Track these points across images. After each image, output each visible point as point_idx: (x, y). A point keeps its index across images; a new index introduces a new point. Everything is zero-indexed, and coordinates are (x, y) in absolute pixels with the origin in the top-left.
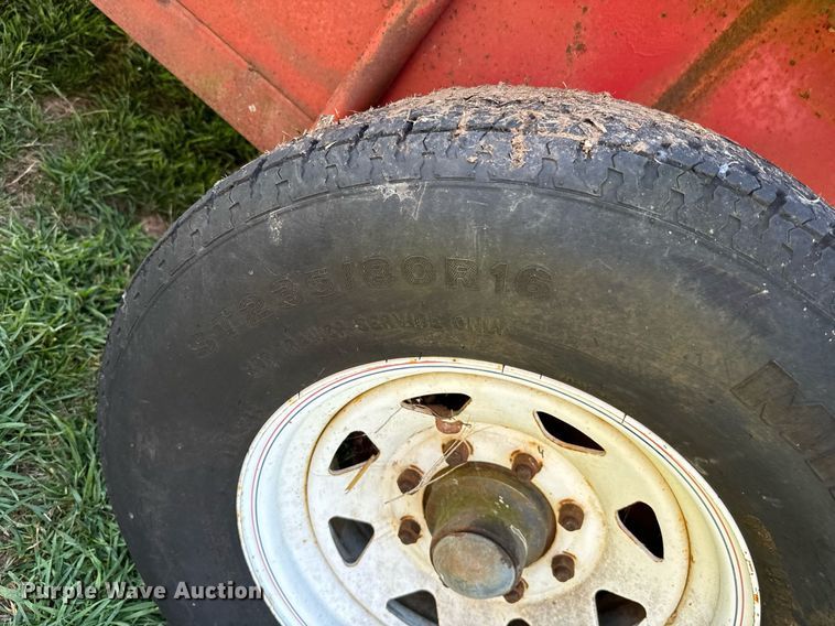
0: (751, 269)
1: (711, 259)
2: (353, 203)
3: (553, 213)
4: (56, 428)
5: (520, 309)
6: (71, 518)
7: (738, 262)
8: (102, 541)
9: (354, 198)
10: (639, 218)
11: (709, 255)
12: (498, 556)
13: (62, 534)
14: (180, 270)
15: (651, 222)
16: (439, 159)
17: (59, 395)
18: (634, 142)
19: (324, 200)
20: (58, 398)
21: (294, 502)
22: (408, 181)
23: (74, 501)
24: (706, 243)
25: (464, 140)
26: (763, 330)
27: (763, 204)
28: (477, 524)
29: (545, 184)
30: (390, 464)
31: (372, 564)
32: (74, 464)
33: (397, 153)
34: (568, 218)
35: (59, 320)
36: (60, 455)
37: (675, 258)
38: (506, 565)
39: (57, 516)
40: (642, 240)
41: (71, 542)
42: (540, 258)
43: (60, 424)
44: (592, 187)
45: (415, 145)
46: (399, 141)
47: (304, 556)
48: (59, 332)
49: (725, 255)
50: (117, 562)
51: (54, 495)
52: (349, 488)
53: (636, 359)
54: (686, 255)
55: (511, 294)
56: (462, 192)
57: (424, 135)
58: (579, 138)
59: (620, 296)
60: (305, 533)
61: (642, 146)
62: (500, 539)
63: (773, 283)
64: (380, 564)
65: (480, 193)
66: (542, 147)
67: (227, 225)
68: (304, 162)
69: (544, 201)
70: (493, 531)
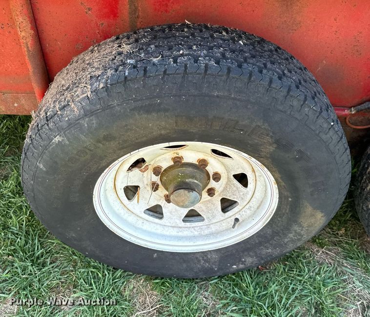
0: (151, 98)
1: (139, 103)
2: (52, 149)
3: (95, 120)
4: (53, 243)
5: (113, 144)
6: (79, 264)
7: (146, 99)
8: (92, 263)
9: (51, 147)
10: (115, 106)
11: (138, 103)
12: (186, 192)
13: (79, 270)
14: (33, 191)
15: (118, 105)
16: (60, 124)
17: (46, 233)
18: (99, 85)
19: (45, 153)
20: (47, 234)
21: (129, 216)
22: (58, 135)
23: (76, 259)
24: (135, 100)
25: (61, 115)
26: (166, 110)
27: (141, 77)
28: (175, 187)
29: (88, 113)
30: (146, 186)
31: (168, 214)
32: (68, 249)
33: (50, 129)
34: (100, 118)
35: (26, 211)
36: (60, 250)
37: (131, 110)
38: (191, 193)
39: (74, 267)
40: (120, 111)
41: (84, 270)
42: (103, 132)
43: (52, 241)
44: (98, 106)
45: (52, 124)
46: (48, 125)
47: (147, 227)
48: (29, 214)
49: (141, 100)
50: (101, 266)
51: (69, 262)
52: (138, 202)
53: (150, 135)
54: (133, 107)
55: (107, 143)
56: (72, 129)
57: (51, 120)
58: (85, 95)
59: (129, 127)
60: (141, 221)
61: (102, 85)
62: (184, 187)
63: (159, 97)
64: (171, 213)
65: (76, 126)
66: (79, 104)
67: (32, 173)
68: (33, 145)
69: (91, 118)
70: (180, 186)
